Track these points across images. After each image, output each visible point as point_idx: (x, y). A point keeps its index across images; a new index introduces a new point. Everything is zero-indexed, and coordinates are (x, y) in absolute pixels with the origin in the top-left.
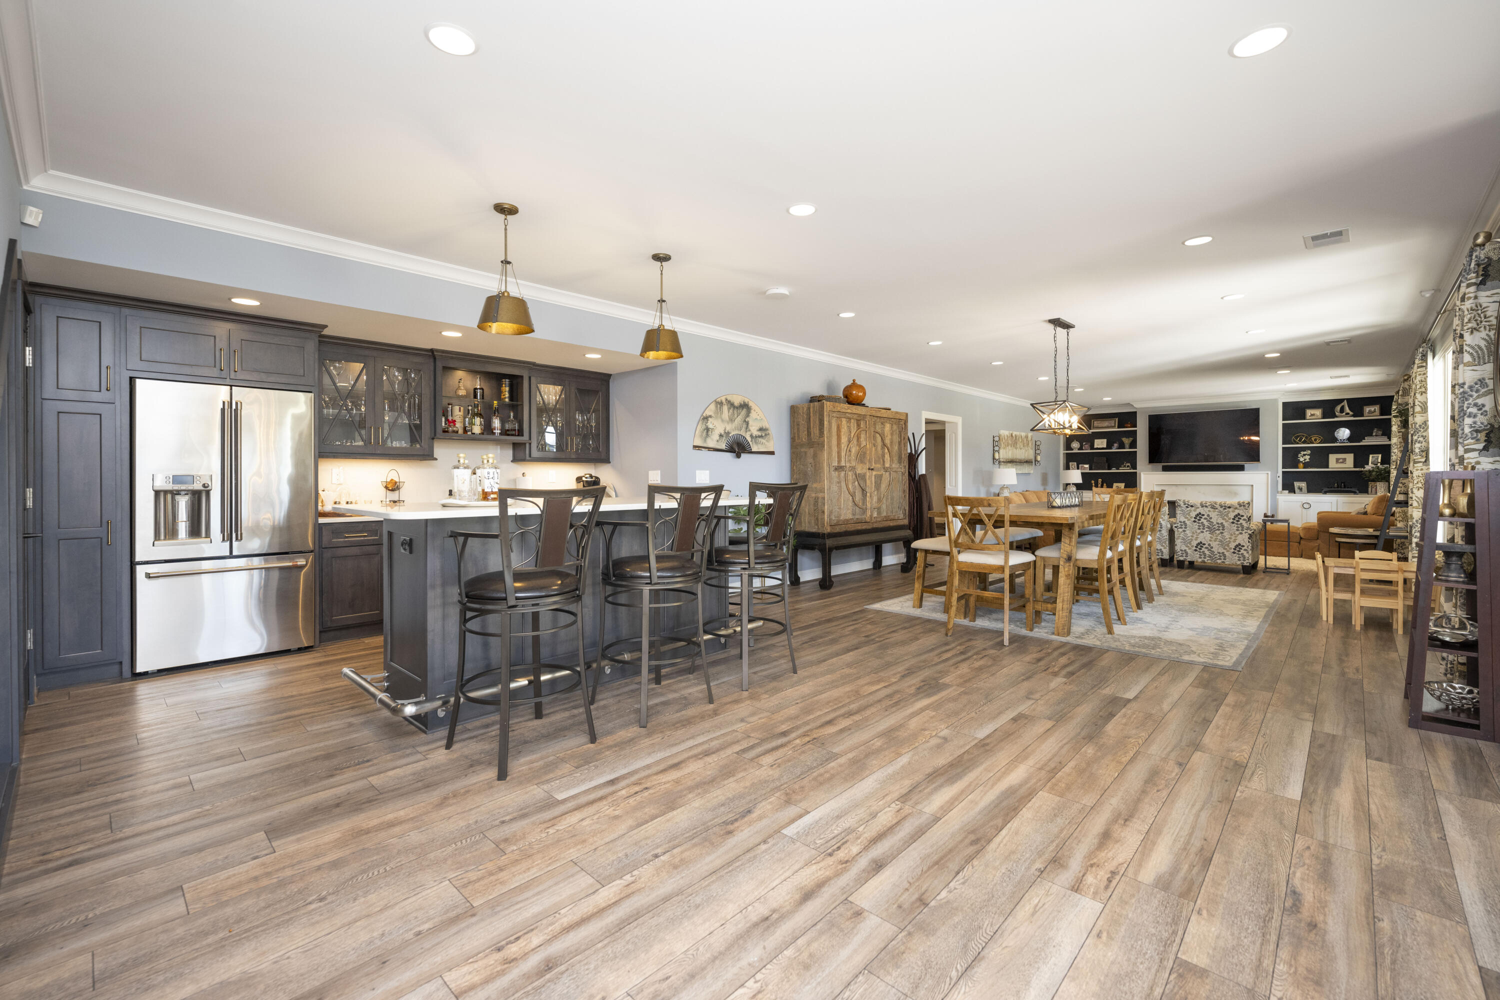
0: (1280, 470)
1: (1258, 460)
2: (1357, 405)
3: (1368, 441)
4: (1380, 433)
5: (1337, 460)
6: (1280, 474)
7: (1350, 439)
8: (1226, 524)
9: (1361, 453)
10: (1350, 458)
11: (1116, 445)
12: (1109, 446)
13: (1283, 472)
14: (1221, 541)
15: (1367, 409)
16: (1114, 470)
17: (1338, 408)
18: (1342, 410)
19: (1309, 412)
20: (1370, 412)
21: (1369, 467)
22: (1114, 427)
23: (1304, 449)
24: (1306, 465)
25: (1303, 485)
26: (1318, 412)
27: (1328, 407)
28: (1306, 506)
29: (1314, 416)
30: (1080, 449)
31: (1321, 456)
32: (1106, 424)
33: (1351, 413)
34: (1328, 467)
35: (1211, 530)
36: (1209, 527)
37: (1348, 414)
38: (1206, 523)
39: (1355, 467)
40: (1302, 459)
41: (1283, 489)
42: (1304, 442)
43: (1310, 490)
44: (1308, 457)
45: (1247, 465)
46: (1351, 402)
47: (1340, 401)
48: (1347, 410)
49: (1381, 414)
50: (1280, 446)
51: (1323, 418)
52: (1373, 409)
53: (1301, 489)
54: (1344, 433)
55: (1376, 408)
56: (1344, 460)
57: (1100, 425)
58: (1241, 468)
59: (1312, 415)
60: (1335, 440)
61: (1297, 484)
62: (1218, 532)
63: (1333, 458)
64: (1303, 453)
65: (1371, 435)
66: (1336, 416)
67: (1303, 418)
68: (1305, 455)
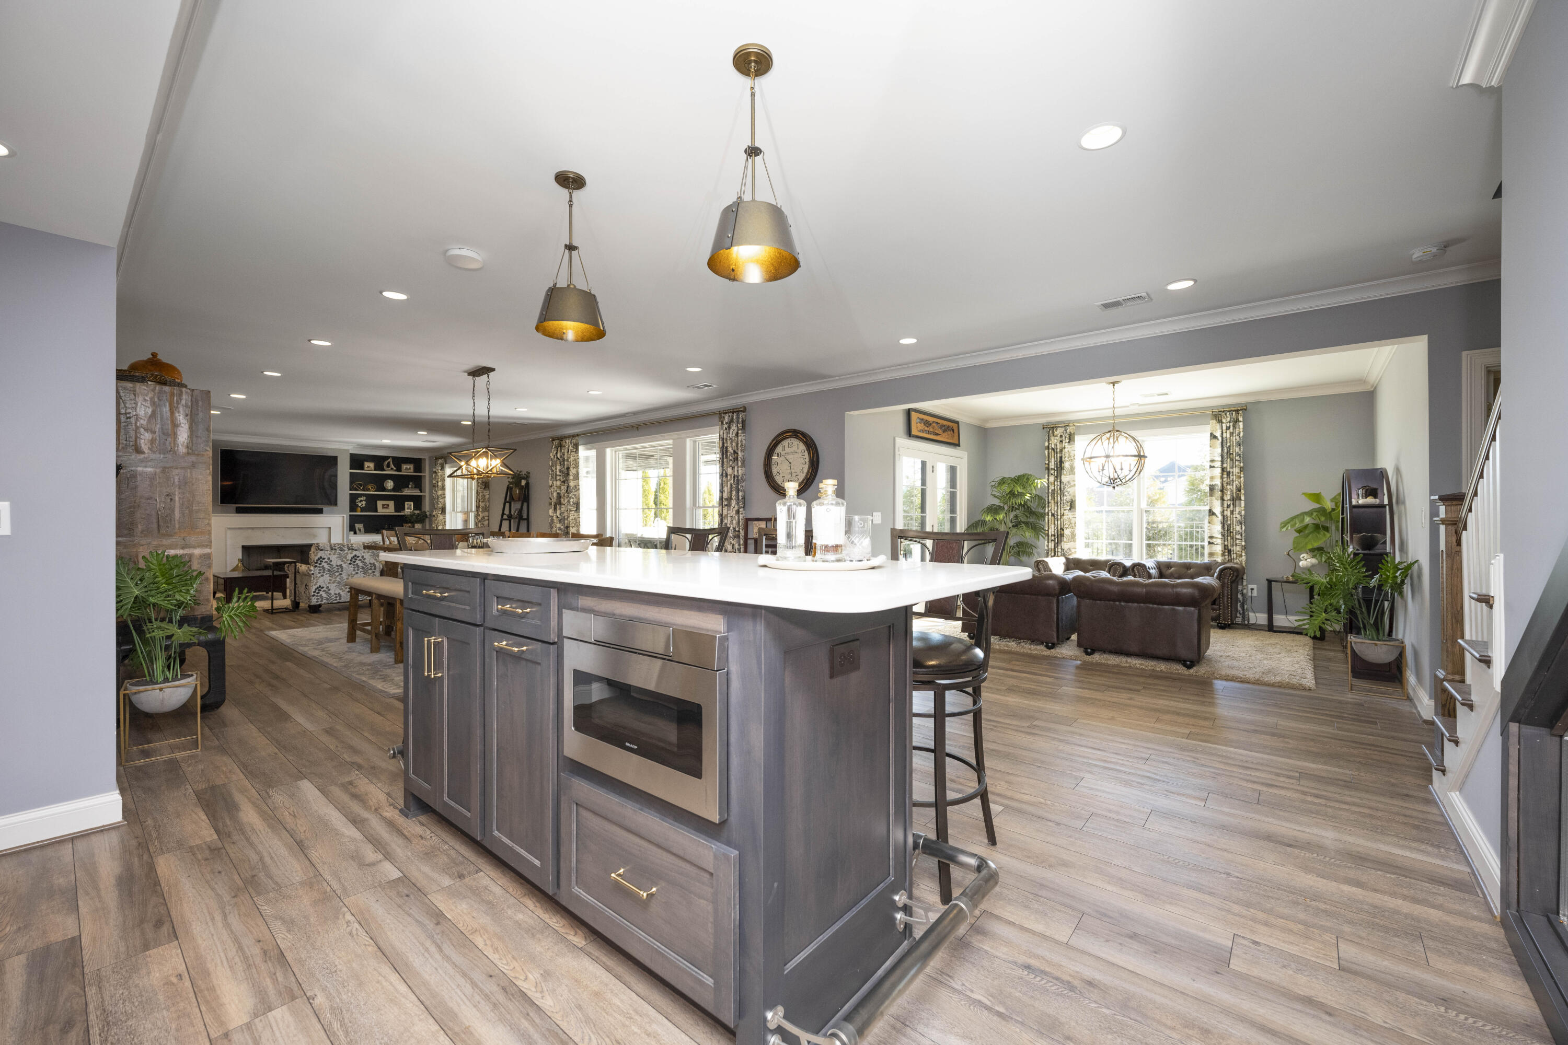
0: (348, 514)
1: (336, 504)
2: (399, 462)
3: (406, 492)
4: (415, 486)
5: (383, 505)
6: (348, 518)
7: (394, 490)
8: (344, 566)
9: (400, 503)
10: (391, 504)
13: (350, 516)
14: (339, 582)
15: (404, 467)
17: (386, 463)
18: (388, 466)
19: (366, 464)
20: (406, 469)
21: (406, 512)
23: (361, 495)
24: (363, 510)
25: (362, 526)
26: (372, 465)
27: (379, 461)
29: (369, 467)
31: (372, 502)
33: (395, 469)
34: (377, 511)
35: (331, 573)
36: (329, 570)
37: (392, 469)
38: (326, 567)
39: (396, 511)
40: (360, 505)
41: (350, 530)
42: (362, 490)
43: (366, 531)
44: (364, 503)
45: (325, 509)
46: (394, 458)
47: (387, 458)
48: (392, 466)
49: (415, 471)
50: (349, 492)
51: (375, 470)
52: (408, 467)
53: (360, 530)
54: (390, 484)
55: (411, 466)
56: (388, 505)
58: (320, 511)
59: (368, 467)
60: (384, 489)
61: (357, 526)
62: (337, 574)
63: (380, 504)
64: (360, 499)
65: (408, 487)
66: (384, 470)
67: (363, 469)
68: (361, 501)
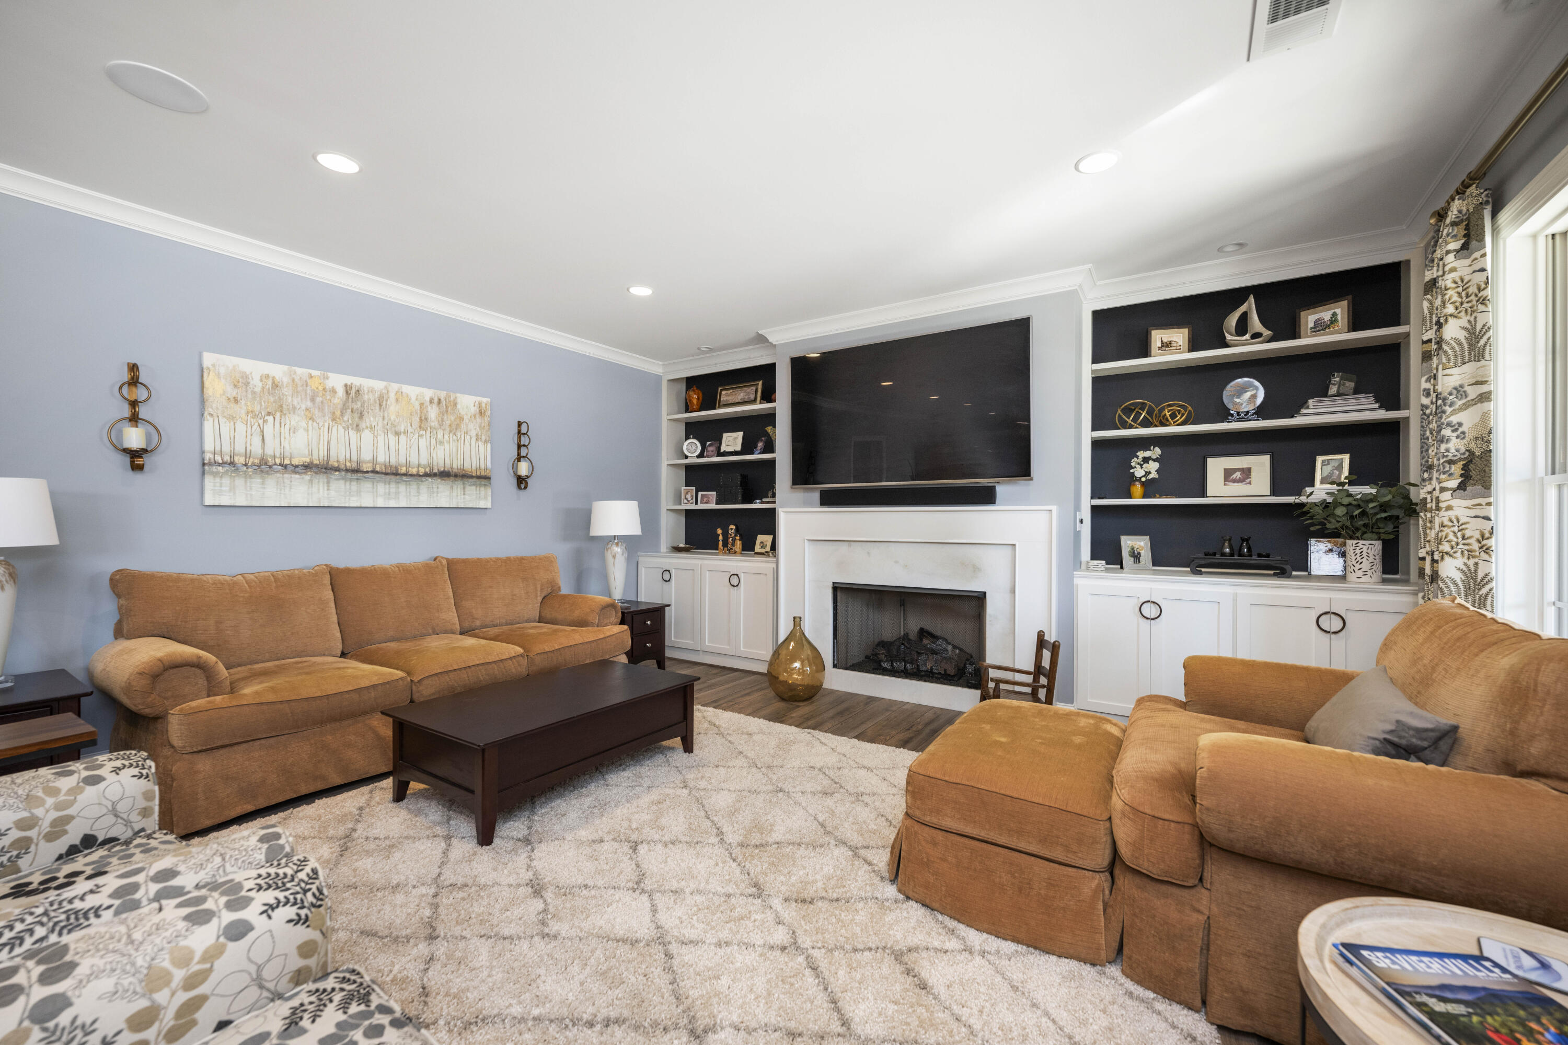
0: (1087, 502)
1: (1027, 472)
2: (1283, 302)
3: (1315, 414)
4: (1350, 385)
5: (1228, 473)
6: (1086, 514)
7: (1262, 412)
10: (1260, 465)
11: (760, 445)
12: (748, 447)
13: (1094, 508)
15: (1311, 315)
16: (757, 505)
17: (1232, 320)
18: (1242, 327)
19: (1158, 337)
20: (1320, 324)
21: (1319, 492)
22: (753, 402)
23: (1145, 443)
24: (1150, 488)
25: (1141, 543)
26: (1180, 336)
27: (1206, 315)
28: (1149, 611)
29: (1169, 342)
30: (701, 456)
31: (1186, 462)
32: (741, 395)
33: (1267, 333)
34: (1203, 494)
37: (1256, 336)
39: (1274, 493)
40: (1139, 472)
41: (1094, 557)
42: (1146, 424)
43: (1159, 560)
44: (1153, 466)
45: (1003, 489)
46: (1264, 294)
47: (1234, 297)
48: (1256, 323)
49: (1355, 326)
50: (1087, 435)
51: (1192, 349)
52: (1326, 315)
53: (1136, 556)
54: (1249, 392)
55: (1338, 308)
56: (1246, 473)
57: (731, 399)
58: (986, 497)
59: (1166, 345)
61: (1128, 542)
63: (1216, 467)
64: (1141, 454)
65: (1324, 394)
66: (1226, 345)
67: (1146, 353)
68: (1146, 460)
